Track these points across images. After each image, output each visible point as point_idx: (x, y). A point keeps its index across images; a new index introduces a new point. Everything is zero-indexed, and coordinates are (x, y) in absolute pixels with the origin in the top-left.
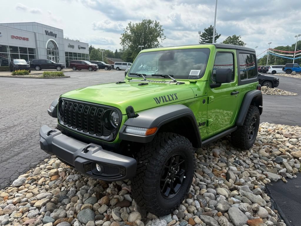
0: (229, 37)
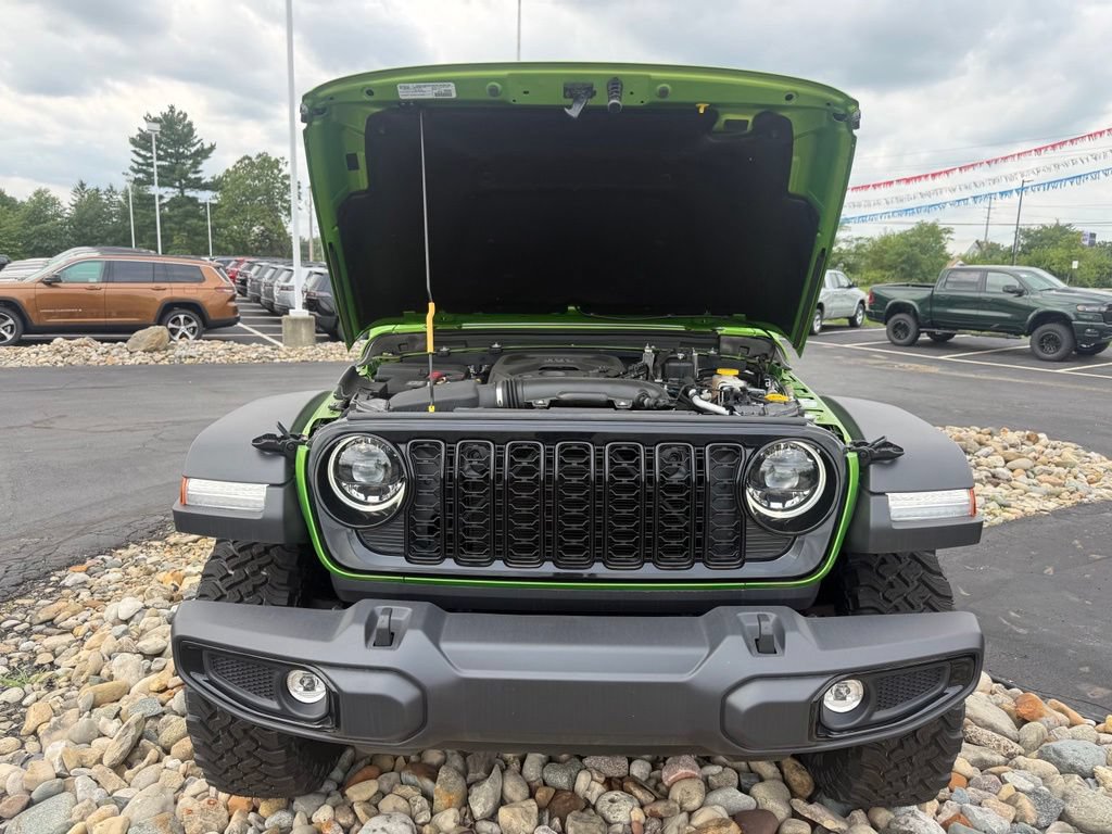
0: (244, 158)
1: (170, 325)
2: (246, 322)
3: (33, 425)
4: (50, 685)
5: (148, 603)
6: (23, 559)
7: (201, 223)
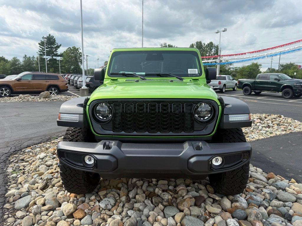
0: (69, 48)
1: (50, 91)
2: (70, 91)
3: (15, 116)
4: (24, 173)
5: (48, 155)
6: (15, 146)
7: (57, 65)
